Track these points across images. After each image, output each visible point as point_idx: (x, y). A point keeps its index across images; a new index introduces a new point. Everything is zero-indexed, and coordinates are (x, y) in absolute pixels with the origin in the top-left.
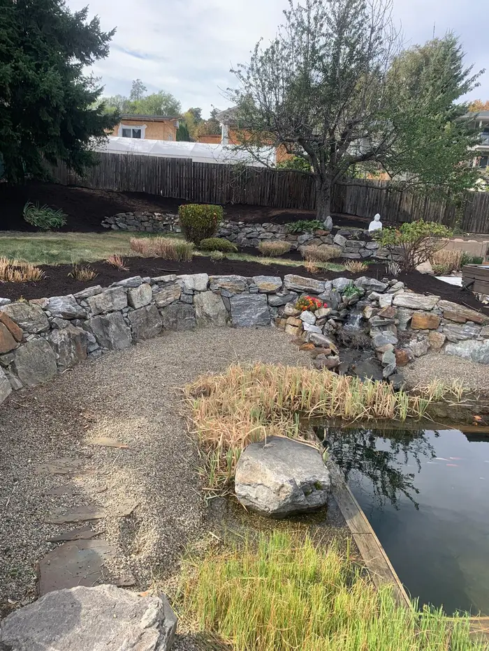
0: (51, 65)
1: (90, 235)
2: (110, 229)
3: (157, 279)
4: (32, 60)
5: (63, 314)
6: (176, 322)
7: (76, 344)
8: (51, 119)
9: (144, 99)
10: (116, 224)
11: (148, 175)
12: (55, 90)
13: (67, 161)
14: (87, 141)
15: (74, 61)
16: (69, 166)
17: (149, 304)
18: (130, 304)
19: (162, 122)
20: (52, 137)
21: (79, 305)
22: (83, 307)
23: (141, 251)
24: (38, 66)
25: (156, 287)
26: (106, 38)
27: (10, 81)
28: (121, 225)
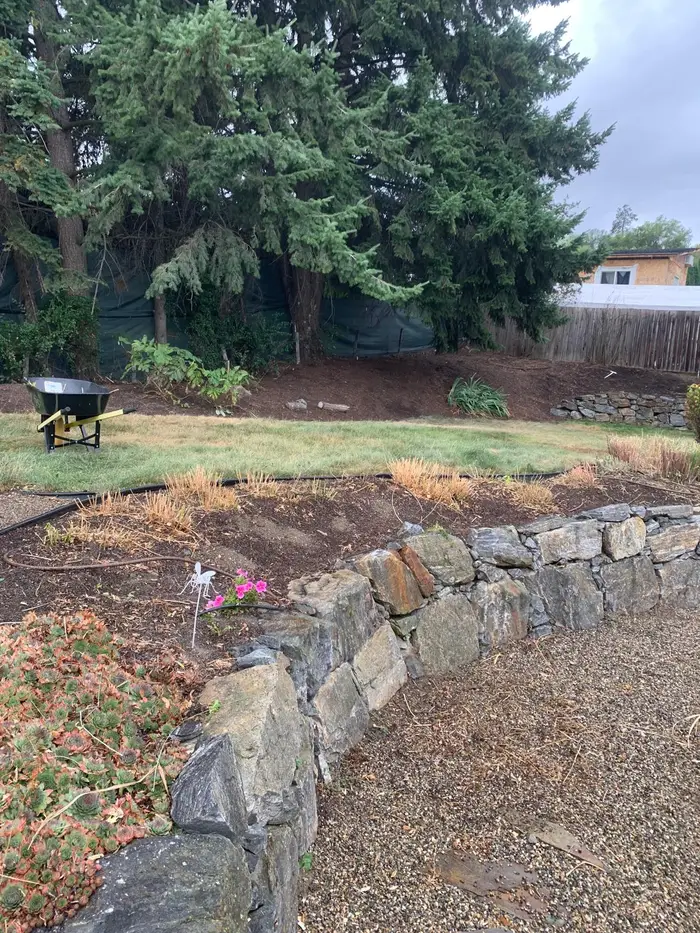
0: (515, 188)
1: (539, 425)
2: (570, 418)
3: (656, 510)
4: (489, 186)
5: (498, 558)
6: (685, 592)
7: (513, 611)
8: (503, 263)
9: (632, 231)
10: (579, 411)
11: (636, 337)
12: (516, 223)
13: (519, 321)
14: (551, 291)
15: (545, 180)
16: (520, 328)
17: (639, 555)
18: (606, 550)
19: (667, 258)
20: (503, 287)
21: (523, 544)
22: (529, 549)
23: (626, 458)
24: (497, 192)
25: (654, 525)
26: (597, 141)
27: (458, 214)
28: (586, 412)
